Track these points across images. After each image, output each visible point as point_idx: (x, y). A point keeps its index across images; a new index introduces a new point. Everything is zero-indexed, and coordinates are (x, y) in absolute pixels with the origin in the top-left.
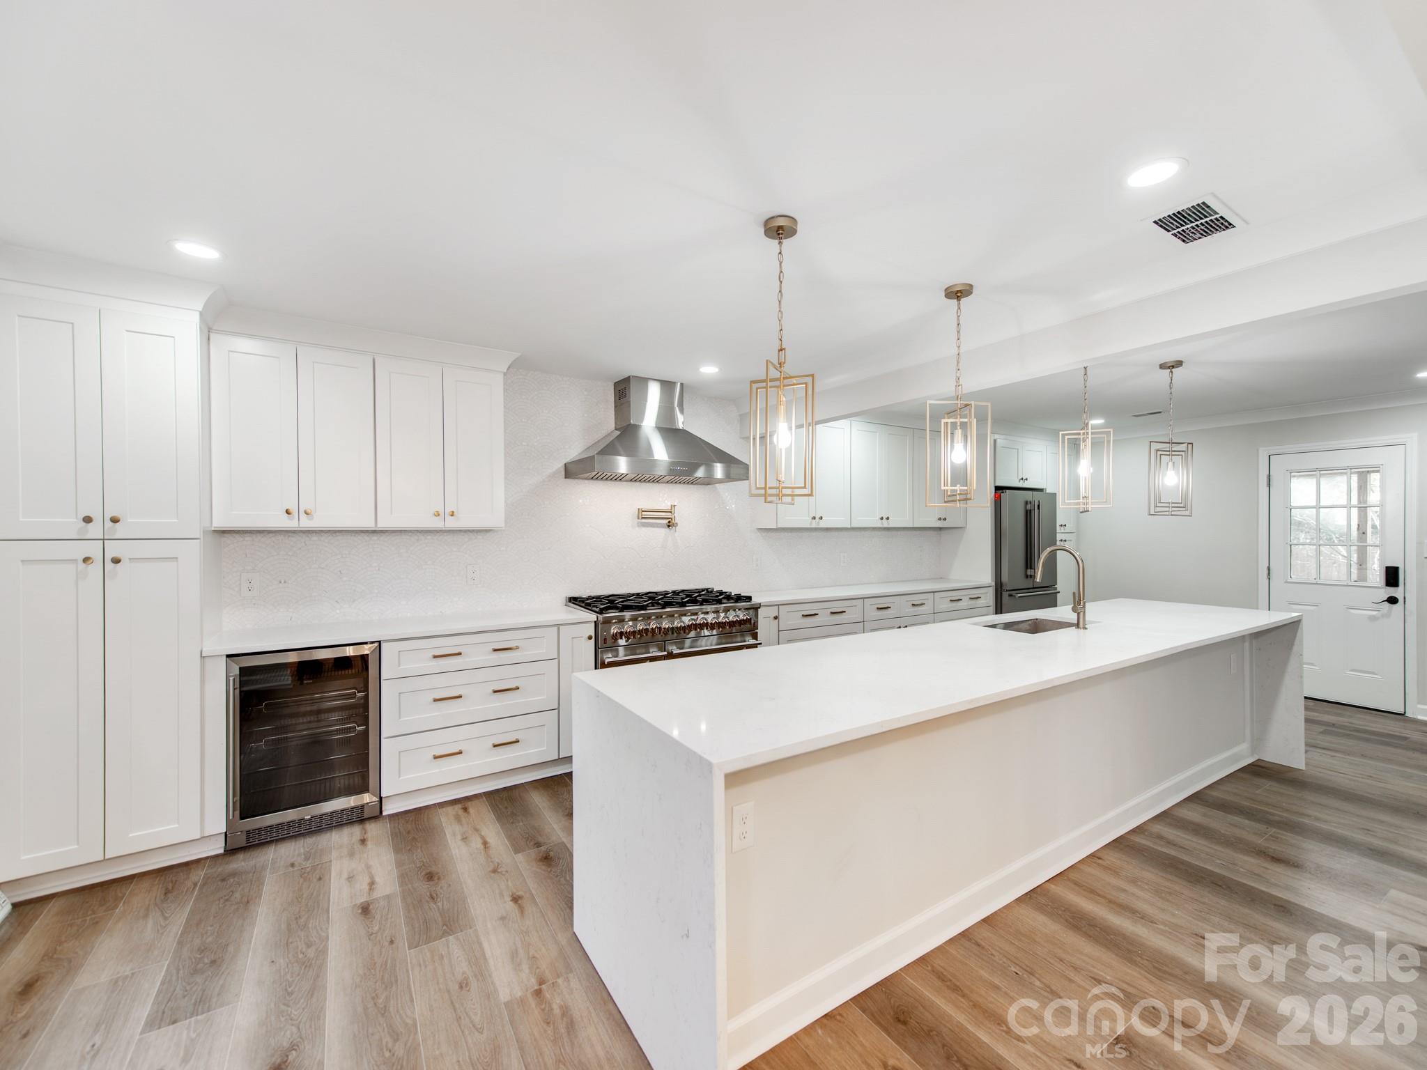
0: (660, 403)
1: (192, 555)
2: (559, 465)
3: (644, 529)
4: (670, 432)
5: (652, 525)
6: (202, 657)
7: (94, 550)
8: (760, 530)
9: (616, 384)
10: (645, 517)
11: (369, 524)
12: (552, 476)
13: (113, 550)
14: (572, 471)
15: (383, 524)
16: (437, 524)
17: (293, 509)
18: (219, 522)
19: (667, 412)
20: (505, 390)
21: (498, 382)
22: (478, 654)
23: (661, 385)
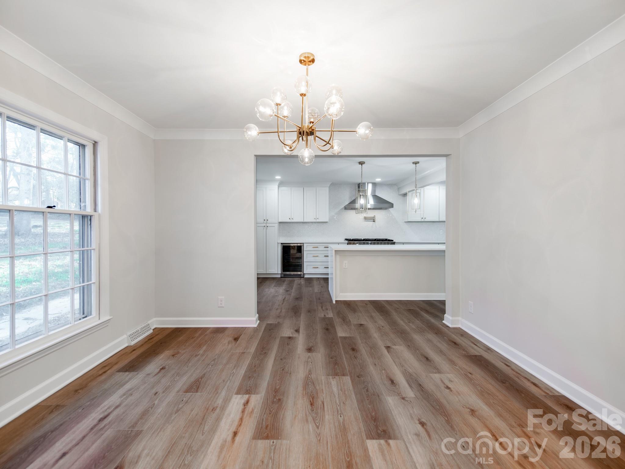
0: (372, 188)
1: (277, 225)
2: (343, 206)
3: (366, 222)
4: (375, 197)
5: (369, 221)
6: (278, 243)
7: (265, 225)
8: (406, 222)
9: (358, 185)
10: (366, 219)
11: (302, 221)
12: (342, 209)
13: (268, 225)
14: (346, 208)
15: (305, 221)
16: (315, 221)
17: (290, 218)
18: (280, 221)
19: (374, 191)
20: (329, 191)
21: (327, 189)
22: (321, 248)
23: (372, 185)
